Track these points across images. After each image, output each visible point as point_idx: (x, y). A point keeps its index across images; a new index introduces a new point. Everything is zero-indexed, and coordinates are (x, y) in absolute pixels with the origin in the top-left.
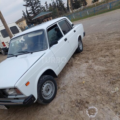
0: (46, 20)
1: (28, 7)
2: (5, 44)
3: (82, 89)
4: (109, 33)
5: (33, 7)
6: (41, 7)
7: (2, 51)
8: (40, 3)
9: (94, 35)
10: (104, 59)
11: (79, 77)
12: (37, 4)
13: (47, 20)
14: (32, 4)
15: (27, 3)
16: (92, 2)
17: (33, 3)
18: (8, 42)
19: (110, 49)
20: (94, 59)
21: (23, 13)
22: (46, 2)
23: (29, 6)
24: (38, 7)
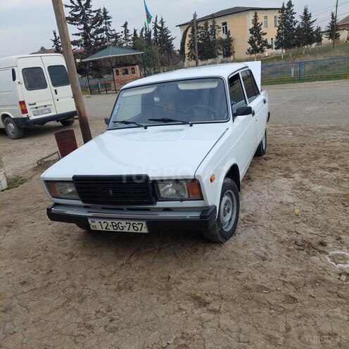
0: (120, 69)
1: (75, 24)
2: (28, 107)
3: (297, 223)
4: (320, 128)
5: (87, 29)
6: (109, 32)
7: (11, 125)
8: (109, 22)
9: (280, 125)
10: (330, 175)
11: (279, 201)
12: (100, 24)
13: (124, 71)
14: (85, 20)
15: (72, 15)
16: (248, 51)
17: (90, 17)
18: (35, 104)
19: (337, 157)
20: (304, 171)
21: (54, 38)
22: (126, 24)
23: (77, 23)
24: (102, 31)
